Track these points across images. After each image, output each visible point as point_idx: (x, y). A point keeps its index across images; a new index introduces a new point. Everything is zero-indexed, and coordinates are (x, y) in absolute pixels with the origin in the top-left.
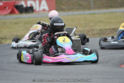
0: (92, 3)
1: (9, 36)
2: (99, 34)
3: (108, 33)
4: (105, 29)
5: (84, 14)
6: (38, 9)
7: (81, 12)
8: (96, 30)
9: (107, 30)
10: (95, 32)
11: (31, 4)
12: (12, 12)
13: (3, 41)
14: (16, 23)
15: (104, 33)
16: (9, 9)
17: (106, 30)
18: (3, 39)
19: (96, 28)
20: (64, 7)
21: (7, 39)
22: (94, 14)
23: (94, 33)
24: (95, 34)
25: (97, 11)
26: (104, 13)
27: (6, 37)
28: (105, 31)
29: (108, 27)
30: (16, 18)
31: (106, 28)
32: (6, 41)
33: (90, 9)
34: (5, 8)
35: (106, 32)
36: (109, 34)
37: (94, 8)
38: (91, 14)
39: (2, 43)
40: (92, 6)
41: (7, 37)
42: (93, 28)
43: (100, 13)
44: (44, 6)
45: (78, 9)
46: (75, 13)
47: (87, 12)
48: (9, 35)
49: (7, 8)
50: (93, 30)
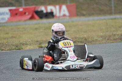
0: (113, 8)
1: (29, 42)
2: (120, 39)
5: (105, 19)
6: (58, 15)
7: (102, 17)
8: (118, 35)
10: (117, 37)
11: (51, 10)
12: (32, 18)
13: (23, 47)
14: (36, 29)
16: (29, 14)
18: (23, 44)
19: (118, 33)
20: (84, 12)
21: (27, 44)
22: (115, 19)
23: (115, 38)
24: (117, 39)
25: (118, 16)
27: (26, 42)
30: (36, 24)
32: (26, 47)
33: (111, 14)
34: (25, 13)
37: (115, 13)
38: (112, 19)
39: (22, 49)
40: (113, 11)
41: (28, 43)
42: (115, 33)
43: (121, 18)
44: (64, 11)
45: (99, 14)
46: (96, 18)
47: (108, 17)
48: (30, 40)
49: (27, 14)
50: (115, 35)
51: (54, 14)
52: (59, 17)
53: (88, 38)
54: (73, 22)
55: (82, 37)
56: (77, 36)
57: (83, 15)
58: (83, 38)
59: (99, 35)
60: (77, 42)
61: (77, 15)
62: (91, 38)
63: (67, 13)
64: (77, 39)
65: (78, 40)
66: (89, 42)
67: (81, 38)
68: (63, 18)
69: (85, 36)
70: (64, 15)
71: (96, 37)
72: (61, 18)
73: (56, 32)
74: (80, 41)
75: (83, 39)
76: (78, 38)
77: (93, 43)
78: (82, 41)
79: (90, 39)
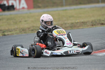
0: (64, 1)
2: (71, 27)
3: (78, 25)
4: (76, 23)
5: (57, 10)
6: (18, 7)
7: (55, 9)
8: (68, 24)
9: (78, 24)
10: (68, 25)
15: (75, 26)
17: (77, 23)
20: (40, 5)
22: (66, 10)
23: (66, 26)
25: (68, 8)
26: (75, 9)
28: (76, 24)
29: (78, 21)
31: (77, 22)
33: (62, 6)
35: (76, 25)
36: (79, 27)
37: (66, 5)
38: (63, 10)
42: (66, 22)
43: (71, 9)
45: (53, 6)
46: (50, 9)
47: (60, 8)
50: (66, 24)
51: (15, 6)
52: (19, 9)
54: (30, 13)
56: (35, 25)
57: (39, 7)
60: (34, 30)
61: (34, 8)
63: (25, 6)
67: (38, 27)
68: (23, 10)
70: (23, 8)
72: (21, 10)
73: (45, 22)
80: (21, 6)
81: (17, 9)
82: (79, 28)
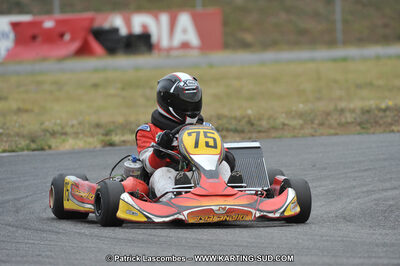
0: (339, 26)
1: (73, 126)
2: (360, 124)
3: (389, 120)
4: (380, 110)
5: (313, 60)
6: (165, 43)
7: (305, 54)
8: (353, 111)
9: (388, 113)
10: (349, 117)
11: (144, 27)
13: (53, 142)
14: (95, 86)
15: (376, 123)
16: (72, 39)
17: (385, 110)
18: (53, 134)
19: (352, 106)
20: (248, 38)
21: (65, 134)
22: (345, 59)
23: (343, 120)
24: (348, 123)
25: (352, 51)
26: (378, 58)
27: (63, 128)
28: (381, 114)
29: (390, 103)
31: (383, 106)
32: (64, 141)
33: (332, 43)
34: (62, 36)
35: (381, 117)
36: (391, 124)
37: (346, 43)
38: (335, 60)
39: (49, 148)
40: (339, 35)
41: (68, 129)
42: (343, 105)
43: (364, 59)
45: (295, 44)
46: (286, 55)
48: (75, 122)
49: (67, 37)
50: (342, 111)
51: (154, 39)
52: (170, 49)
53: (260, 119)
54: (211, 66)
55: (238, 113)
56: (225, 111)
57: (245, 46)
58: (244, 117)
59: (294, 108)
60: (223, 129)
61: (226, 46)
62: (269, 119)
63: (193, 38)
64: (224, 121)
65: (227, 126)
66: (260, 132)
67: (235, 118)
69: (250, 112)
70: (185, 46)
71: (284, 115)
72: (174, 53)
74: (232, 127)
75: (244, 122)
76: (226, 117)
77: (273, 135)
78: (239, 128)
79: (264, 123)
80: (178, 39)
81: (160, 50)
82: (393, 131)
